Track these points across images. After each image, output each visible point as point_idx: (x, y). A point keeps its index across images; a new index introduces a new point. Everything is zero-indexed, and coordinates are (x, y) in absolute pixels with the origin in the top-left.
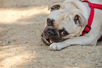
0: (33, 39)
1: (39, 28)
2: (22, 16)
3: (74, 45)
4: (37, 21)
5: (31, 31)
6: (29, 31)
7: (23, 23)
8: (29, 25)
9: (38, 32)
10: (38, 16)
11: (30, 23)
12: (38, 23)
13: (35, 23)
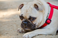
0: (12, 31)
1: (15, 24)
2: (4, 16)
3: (40, 35)
4: (14, 19)
5: (10, 25)
6: (8, 26)
7: (4, 20)
8: (9, 21)
9: (15, 26)
10: (15, 15)
11: (9, 20)
12: (15, 20)
13: (13, 20)
